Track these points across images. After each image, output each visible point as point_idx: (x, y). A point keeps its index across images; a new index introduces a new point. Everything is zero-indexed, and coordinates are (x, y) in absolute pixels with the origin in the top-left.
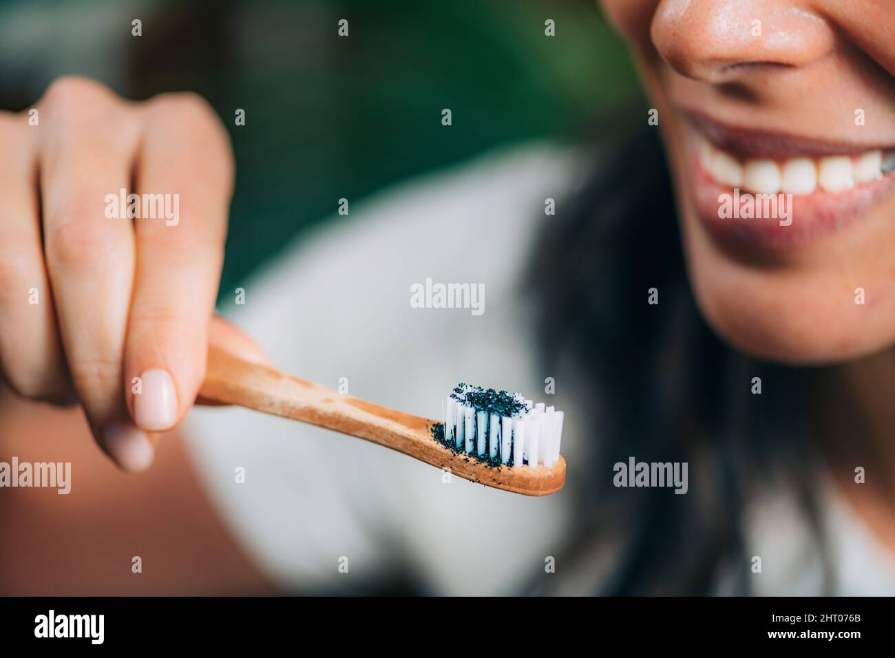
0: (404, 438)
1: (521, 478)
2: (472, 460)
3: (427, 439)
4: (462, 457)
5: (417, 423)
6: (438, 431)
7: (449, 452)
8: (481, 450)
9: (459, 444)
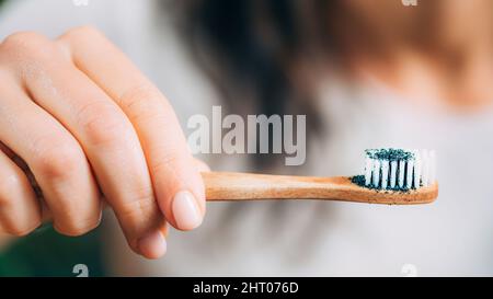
0: (337, 191)
1: (422, 195)
2: (390, 192)
3: (355, 187)
4: (382, 191)
5: (342, 180)
6: (359, 181)
7: (373, 191)
8: (393, 185)
9: (377, 184)
